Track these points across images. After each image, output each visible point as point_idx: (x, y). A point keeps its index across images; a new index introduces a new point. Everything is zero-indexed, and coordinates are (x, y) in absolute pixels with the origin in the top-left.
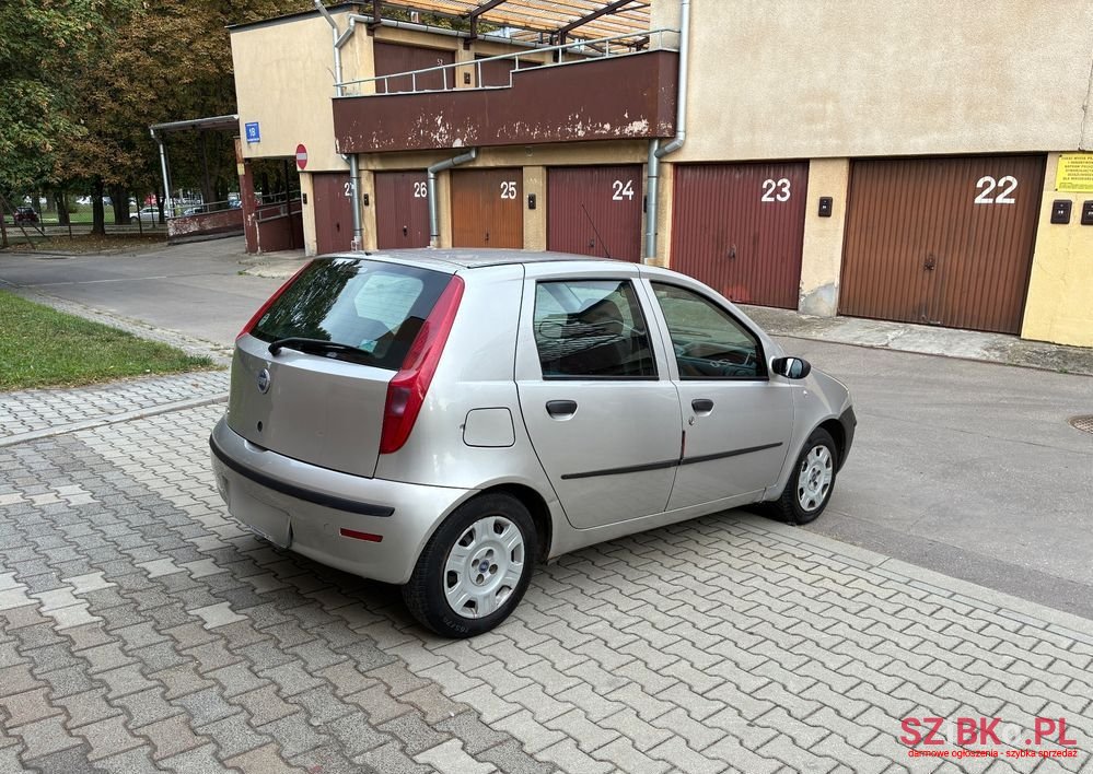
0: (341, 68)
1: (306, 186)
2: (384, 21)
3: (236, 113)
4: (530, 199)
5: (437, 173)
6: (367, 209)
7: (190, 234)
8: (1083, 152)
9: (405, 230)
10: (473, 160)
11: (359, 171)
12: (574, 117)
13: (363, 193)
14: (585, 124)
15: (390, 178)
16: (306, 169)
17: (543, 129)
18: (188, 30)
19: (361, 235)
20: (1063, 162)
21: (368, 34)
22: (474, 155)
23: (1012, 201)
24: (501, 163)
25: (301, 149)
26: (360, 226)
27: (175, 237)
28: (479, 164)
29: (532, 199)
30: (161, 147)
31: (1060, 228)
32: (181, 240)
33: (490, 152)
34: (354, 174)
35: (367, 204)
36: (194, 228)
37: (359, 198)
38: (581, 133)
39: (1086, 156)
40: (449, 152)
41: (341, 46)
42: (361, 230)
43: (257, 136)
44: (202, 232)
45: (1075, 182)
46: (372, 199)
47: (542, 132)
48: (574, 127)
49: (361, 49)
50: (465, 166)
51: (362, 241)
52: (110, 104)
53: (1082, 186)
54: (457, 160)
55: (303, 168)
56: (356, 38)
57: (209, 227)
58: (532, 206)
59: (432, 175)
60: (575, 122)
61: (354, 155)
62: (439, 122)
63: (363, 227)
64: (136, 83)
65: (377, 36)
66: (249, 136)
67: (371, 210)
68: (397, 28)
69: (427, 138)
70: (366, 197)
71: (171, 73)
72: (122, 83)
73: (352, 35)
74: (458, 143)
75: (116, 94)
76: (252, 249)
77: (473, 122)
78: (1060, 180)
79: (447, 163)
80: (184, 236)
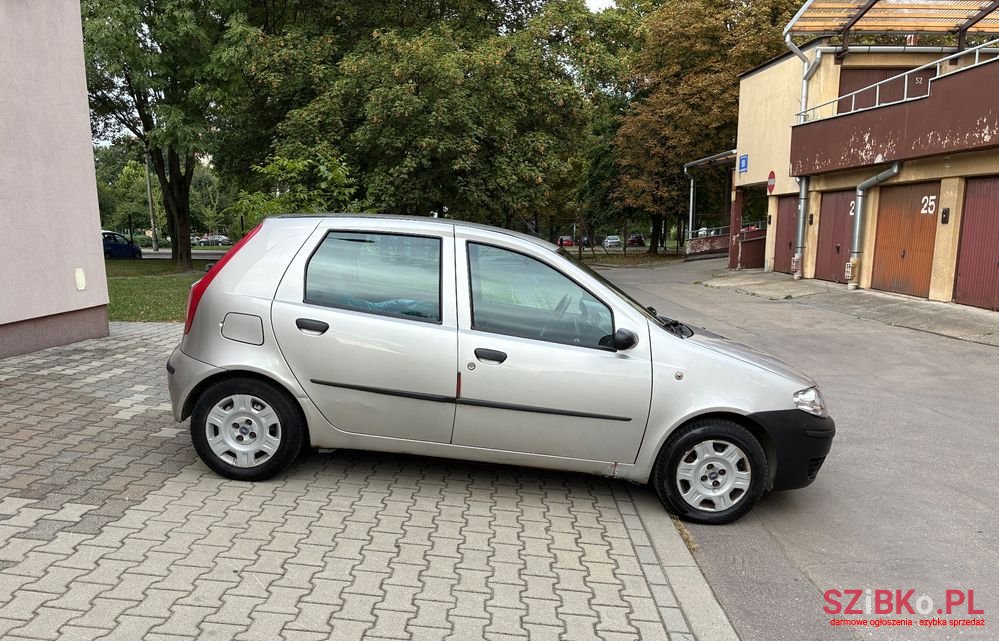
0: (807, 98)
1: (772, 209)
2: (852, 48)
3: (735, 148)
4: (943, 213)
5: (867, 190)
6: (811, 227)
7: (702, 253)
9: (838, 248)
10: (897, 175)
11: (808, 192)
12: (982, 122)
13: (811, 212)
14: (992, 128)
15: (833, 197)
16: (773, 193)
17: (953, 136)
18: (719, 83)
19: (802, 252)
21: (836, 63)
22: (895, 170)
24: (921, 176)
25: (772, 175)
26: (803, 243)
27: (691, 254)
28: (902, 179)
29: (946, 212)
30: (692, 181)
32: (694, 258)
33: (912, 166)
34: (803, 195)
35: (811, 223)
36: (706, 248)
37: (805, 218)
38: (987, 138)
40: (873, 168)
41: (808, 78)
42: (803, 247)
43: (746, 167)
44: (711, 252)
46: (816, 219)
47: (952, 140)
48: (981, 132)
49: (826, 78)
50: (890, 182)
51: (802, 258)
52: (658, 149)
54: (881, 176)
55: (771, 192)
56: (822, 68)
57: (718, 247)
58: (945, 221)
59: (860, 193)
60: (983, 126)
61: (806, 178)
62: (867, 139)
63: (806, 245)
64: (678, 131)
65: (846, 63)
66: (741, 168)
67: (814, 229)
68: (869, 53)
69: (855, 156)
70: (812, 216)
71: (705, 120)
72: (667, 132)
73: (819, 65)
74: (879, 159)
75: (663, 141)
76: (733, 266)
77: (894, 137)
79: (873, 179)
80: (698, 254)
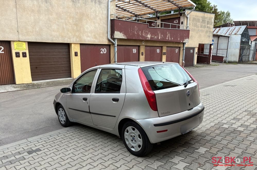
8: (19, 41)
20: (15, 43)
23: (3, 52)
31: (18, 58)
39: (20, 42)
45: (19, 48)
53: (21, 49)
78: (15, 47)
